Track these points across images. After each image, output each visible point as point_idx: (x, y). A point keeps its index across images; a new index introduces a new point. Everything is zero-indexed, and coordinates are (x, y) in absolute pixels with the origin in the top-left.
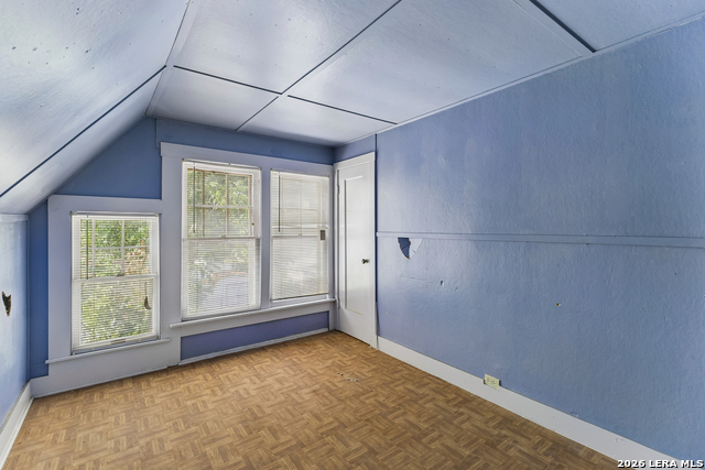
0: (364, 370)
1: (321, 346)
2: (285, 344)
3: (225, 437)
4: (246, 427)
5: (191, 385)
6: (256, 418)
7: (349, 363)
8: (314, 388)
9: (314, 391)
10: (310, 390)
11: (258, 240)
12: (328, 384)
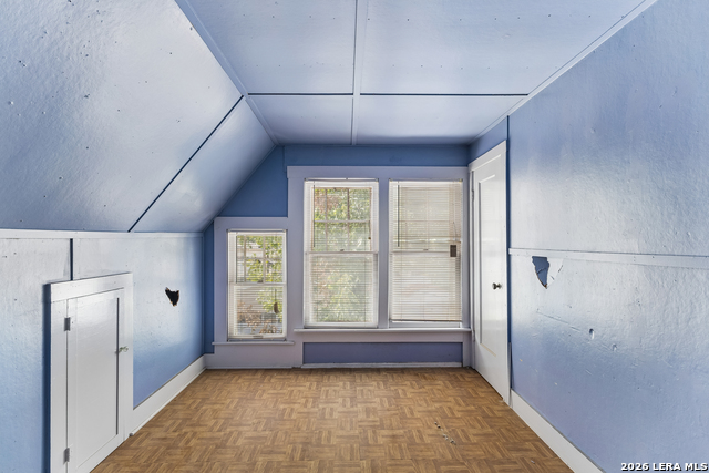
0: (472, 431)
1: (440, 382)
2: (403, 371)
3: (280, 453)
4: (304, 450)
5: (296, 389)
6: (319, 445)
7: (459, 415)
8: (397, 432)
9: (394, 436)
10: (390, 433)
11: (376, 255)
12: (415, 434)
